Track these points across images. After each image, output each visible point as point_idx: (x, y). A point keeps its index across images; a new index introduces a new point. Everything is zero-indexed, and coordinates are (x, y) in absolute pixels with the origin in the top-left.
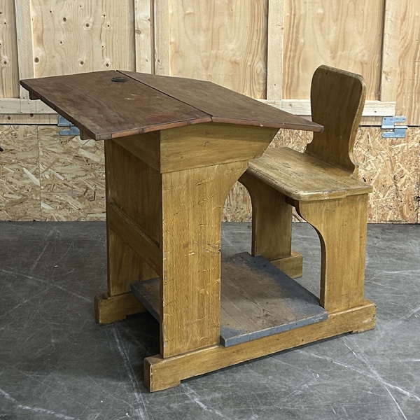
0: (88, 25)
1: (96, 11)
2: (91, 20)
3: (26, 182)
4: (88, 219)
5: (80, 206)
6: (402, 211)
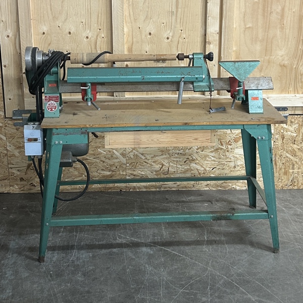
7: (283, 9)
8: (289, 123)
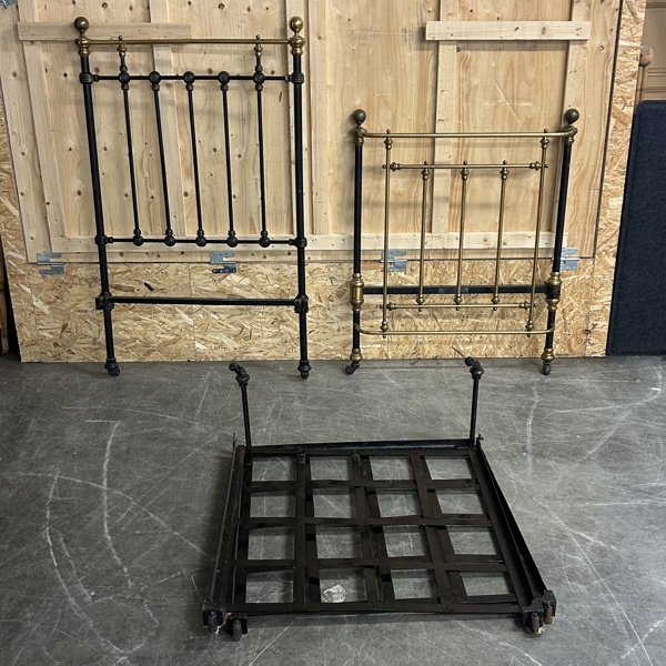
0: (240, 156)
1: (249, 141)
2: (244, 150)
3: (179, 321)
4: (244, 359)
5: (236, 345)
6: (569, 345)
7: (394, 116)
8: (408, 271)
